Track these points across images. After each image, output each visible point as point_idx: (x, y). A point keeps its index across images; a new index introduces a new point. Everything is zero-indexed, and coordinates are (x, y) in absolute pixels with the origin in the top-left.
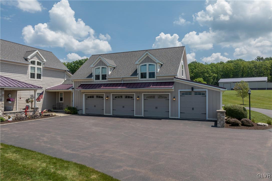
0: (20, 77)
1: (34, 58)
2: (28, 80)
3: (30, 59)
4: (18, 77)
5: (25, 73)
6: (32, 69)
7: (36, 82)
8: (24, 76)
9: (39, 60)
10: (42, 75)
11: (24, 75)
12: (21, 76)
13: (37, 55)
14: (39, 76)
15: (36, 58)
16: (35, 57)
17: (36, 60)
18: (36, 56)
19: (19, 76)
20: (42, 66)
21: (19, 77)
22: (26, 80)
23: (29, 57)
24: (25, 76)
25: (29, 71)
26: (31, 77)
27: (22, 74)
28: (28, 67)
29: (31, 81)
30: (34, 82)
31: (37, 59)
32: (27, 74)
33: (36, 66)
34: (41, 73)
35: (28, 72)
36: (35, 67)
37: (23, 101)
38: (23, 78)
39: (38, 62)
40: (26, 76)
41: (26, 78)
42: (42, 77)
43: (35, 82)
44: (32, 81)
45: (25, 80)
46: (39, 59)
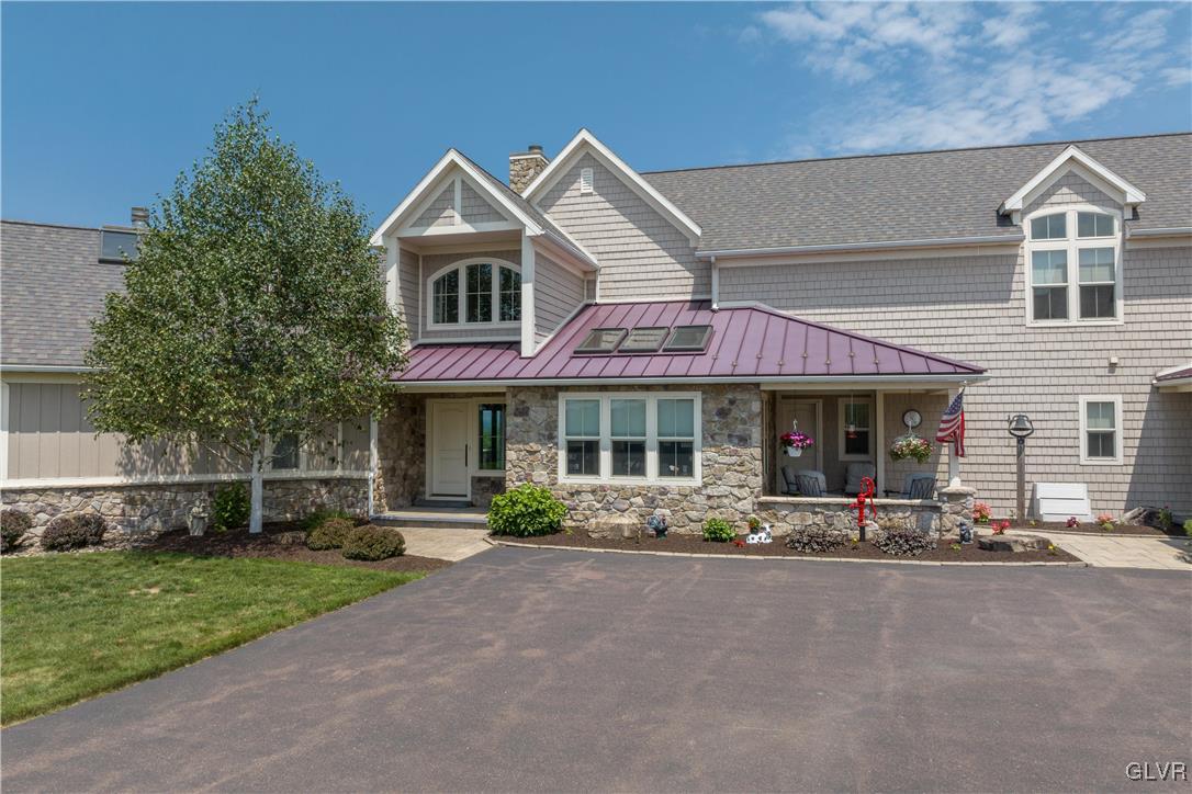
0: (970, 322)
1: (1054, 199)
2: (1017, 330)
3: (1024, 213)
4: (954, 323)
5: (1001, 293)
6: (1046, 268)
7: (1076, 337)
8: (992, 313)
9: (1092, 202)
10: (1119, 291)
11: (993, 306)
12: (973, 314)
13: (1073, 179)
14: (1099, 301)
15: (1067, 198)
16: (1065, 190)
17: (1071, 208)
18: (1069, 186)
19: (959, 314)
20: (1118, 235)
21: (962, 323)
22: (1008, 330)
23: (1014, 203)
24: (1000, 313)
25: (1028, 279)
26: (1040, 313)
27: (980, 301)
28: (1016, 256)
29: (1039, 338)
30: (1061, 337)
31: (1075, 197)
32: (1008, 300)
33: (1072, 243)
34: (1113, 277)
35: (1014, 286)
36: (1065, 251)
37: (989, 451)
38: (987, 322)
39: (1084, 218)
40: (1005, 313)
41: (1005, 321)
42: (1120, 305)
43: (1069, 337)
44: (1046, 338)
45: (999, 330)
46: (1093, 195)
